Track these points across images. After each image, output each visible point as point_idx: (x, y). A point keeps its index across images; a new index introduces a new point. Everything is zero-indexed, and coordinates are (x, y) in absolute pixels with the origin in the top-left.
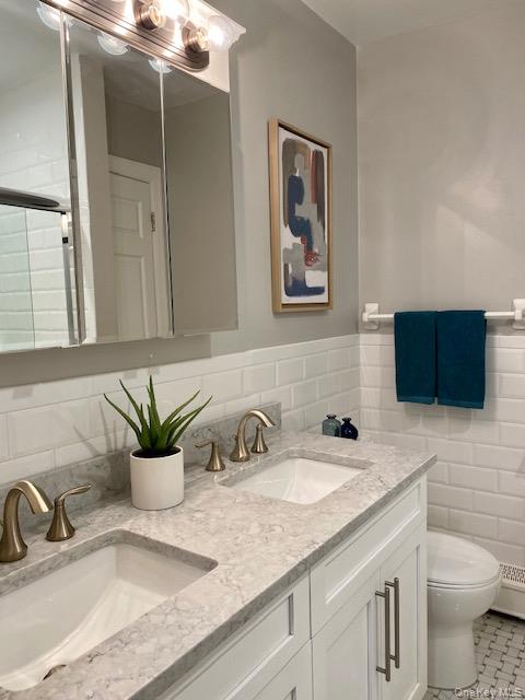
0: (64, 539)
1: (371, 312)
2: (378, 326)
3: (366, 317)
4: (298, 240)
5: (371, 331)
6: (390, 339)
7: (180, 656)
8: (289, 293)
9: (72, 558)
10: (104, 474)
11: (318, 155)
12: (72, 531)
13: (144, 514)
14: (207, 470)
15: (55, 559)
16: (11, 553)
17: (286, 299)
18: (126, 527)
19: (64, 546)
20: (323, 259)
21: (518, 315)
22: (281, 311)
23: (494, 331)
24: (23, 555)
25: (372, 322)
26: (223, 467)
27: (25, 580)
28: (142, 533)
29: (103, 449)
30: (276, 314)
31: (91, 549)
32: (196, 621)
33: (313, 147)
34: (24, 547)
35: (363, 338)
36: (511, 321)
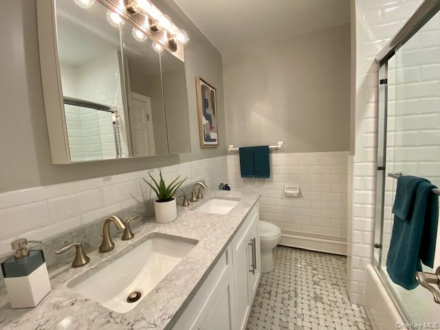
0: (129, 239)
1: (231, 148)
2: (233, 153)
3: (230, 149)
4: (207, 122)
5: (231, 154)
6: (238, 157)
7: (196, 283)
8: (206, 141)
9: (134, 246)
10: (143, 211)
11: (212, 91)
12: (133, 236)
13: (162, 225)
14: (183, 206)
15: (127, 248)
16: (107, 247)
17: (205, 143)
18: (156, 231)
19: (130, 242)
20: (215, 129)
21: (279, 147)
22: (203, 147)
23: (271, 153)
24: (113, 248)
25: (231, 151)
26: (188, 204)
27: (115, 258)
28: (163, 233)
29: (142, 201)
30: (202, 148)
31: (142, 241)
32: (198, 267)
33: (211, 89)
34: (113, 244)
35: (228, 156)
36: (277, 149)
